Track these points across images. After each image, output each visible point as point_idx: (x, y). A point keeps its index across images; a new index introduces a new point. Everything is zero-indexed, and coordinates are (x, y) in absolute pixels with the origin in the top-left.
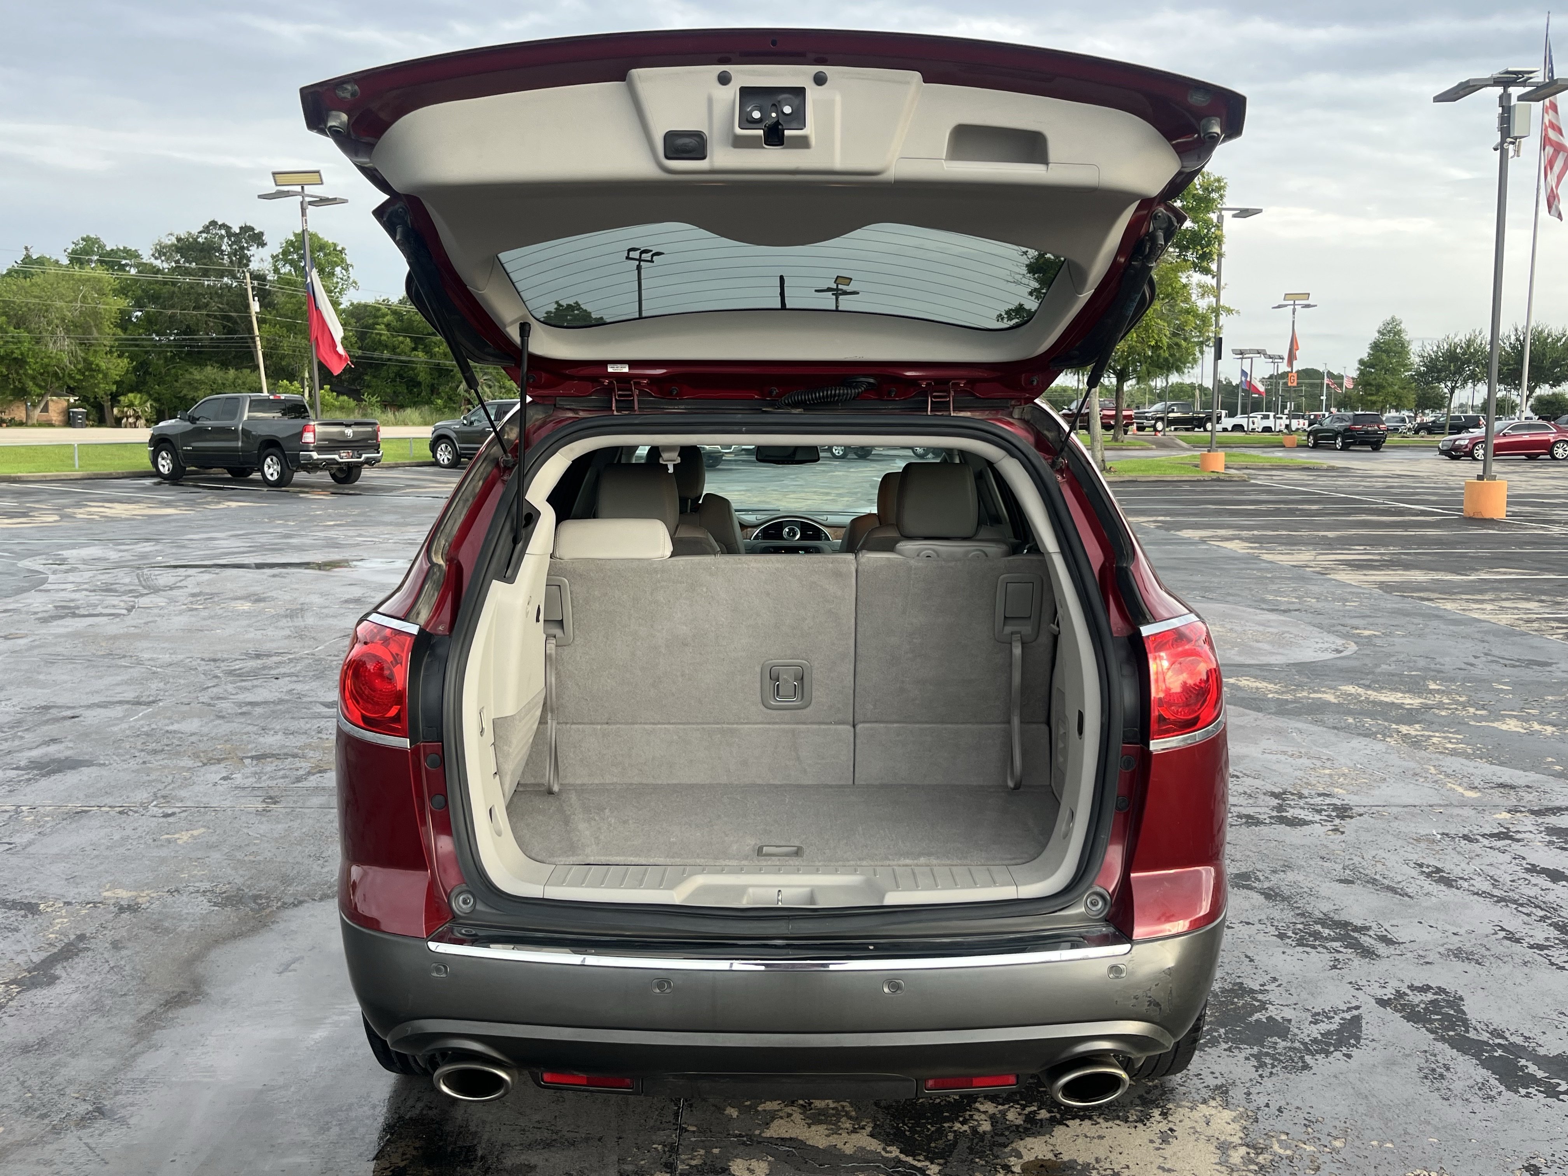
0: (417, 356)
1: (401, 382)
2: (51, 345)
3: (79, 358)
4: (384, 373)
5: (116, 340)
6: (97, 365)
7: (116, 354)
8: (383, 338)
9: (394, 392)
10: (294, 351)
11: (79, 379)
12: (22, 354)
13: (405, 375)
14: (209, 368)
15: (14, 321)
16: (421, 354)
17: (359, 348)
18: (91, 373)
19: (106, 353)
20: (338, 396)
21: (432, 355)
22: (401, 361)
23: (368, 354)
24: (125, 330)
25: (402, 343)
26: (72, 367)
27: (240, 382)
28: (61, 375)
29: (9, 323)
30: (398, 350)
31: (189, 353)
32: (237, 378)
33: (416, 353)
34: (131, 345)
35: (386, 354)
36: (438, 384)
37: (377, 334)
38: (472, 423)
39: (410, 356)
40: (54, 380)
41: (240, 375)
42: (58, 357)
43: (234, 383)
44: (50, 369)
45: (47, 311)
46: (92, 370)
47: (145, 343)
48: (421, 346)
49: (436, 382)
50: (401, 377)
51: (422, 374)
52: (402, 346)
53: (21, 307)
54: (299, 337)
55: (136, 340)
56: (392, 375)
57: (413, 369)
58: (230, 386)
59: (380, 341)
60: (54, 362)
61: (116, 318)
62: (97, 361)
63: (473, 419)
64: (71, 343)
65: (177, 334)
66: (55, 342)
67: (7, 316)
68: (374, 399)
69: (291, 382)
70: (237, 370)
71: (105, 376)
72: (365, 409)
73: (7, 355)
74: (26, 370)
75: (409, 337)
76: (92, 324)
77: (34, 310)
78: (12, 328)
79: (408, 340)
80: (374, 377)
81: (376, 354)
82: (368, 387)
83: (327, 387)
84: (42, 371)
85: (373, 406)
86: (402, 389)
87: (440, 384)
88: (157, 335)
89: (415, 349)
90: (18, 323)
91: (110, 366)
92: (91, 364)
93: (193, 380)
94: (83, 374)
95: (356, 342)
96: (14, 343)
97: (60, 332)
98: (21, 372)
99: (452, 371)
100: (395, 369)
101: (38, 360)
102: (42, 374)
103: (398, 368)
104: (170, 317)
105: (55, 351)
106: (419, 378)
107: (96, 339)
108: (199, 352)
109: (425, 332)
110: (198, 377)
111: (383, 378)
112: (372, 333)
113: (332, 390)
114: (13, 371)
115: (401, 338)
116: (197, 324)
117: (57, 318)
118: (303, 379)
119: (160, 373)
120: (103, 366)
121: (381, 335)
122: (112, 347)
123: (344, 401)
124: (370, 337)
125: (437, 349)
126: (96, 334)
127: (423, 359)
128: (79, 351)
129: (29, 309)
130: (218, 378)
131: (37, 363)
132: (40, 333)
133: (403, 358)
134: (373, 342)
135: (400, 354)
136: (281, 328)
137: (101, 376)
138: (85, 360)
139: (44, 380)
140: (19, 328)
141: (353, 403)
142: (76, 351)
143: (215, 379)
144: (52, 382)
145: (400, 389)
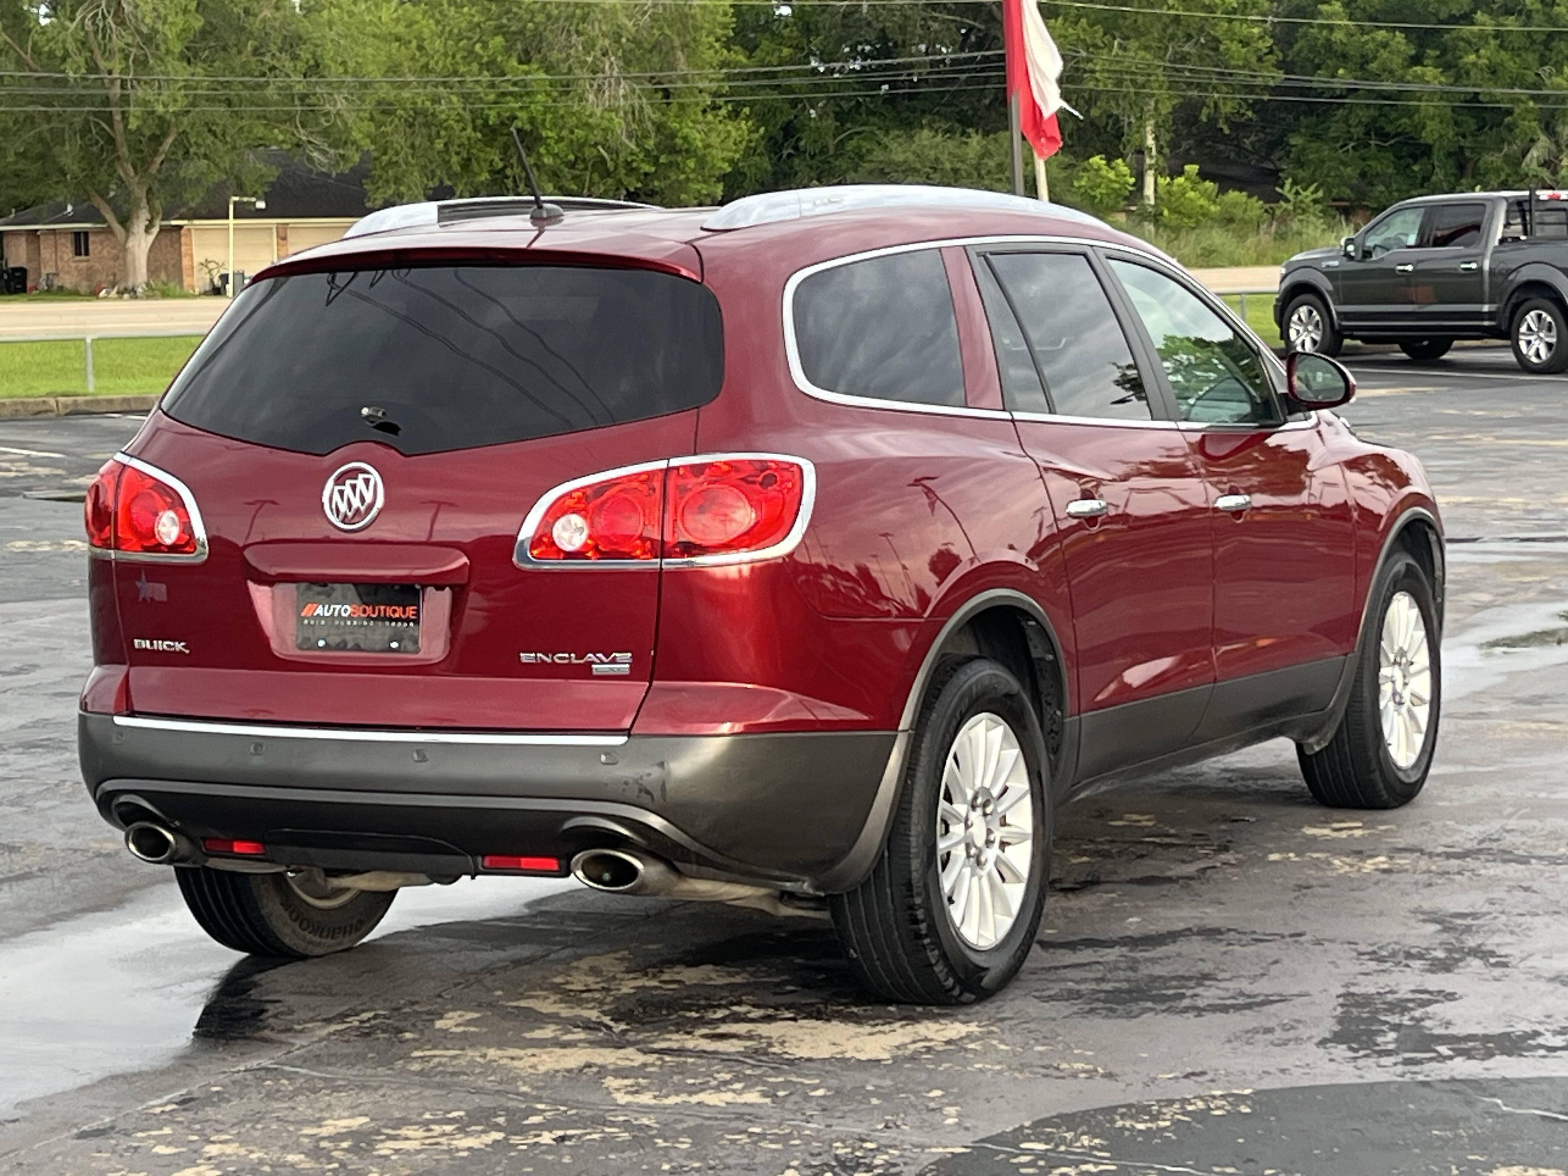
0: (1421, 79)
1: (1380, 148)
2: (591, 97)
3: (649, 125)
4: (1335, 129)
5: (729, 78)
6: (685, 138)
7: (723, 112)
8: (1338, 36)
9: (1363, 175)
10: (1119, 83)
11: (646, 174)
12: (532, 120)
13: (1389, 129)
14: (926, 133)
15: (519, 46)
16: (1430, 72)
17: (1279, 66)
18: (672, 158)
19: (704, 111)
20: (1222, 191)
21: (1459, 74)
22: (1381, 95)
23: (1299, 79)
24: (751, 49)
25: (1385, 45)
26: (632, 146)
27: (992, 164)
28: (610, 165)
29: (508, 51)
30: (1373, 66)
31: (890, 99)
32: (986, 154)
33: (1418, 69)
34: (753, 90)
35: (1343, 79)
36: (1473, 150)
37: (1322, 27)
38: (1367, 254)
39: (1401, 80)
40: (596, 176)
41: (992, 147)
42: (605, 123)
43: (977, 168)
44: (588, 152)
45: (584, 19)
46: (674, 150)
47: (795, 81)
48: (1431, 52)
49: (1467, 143)
50: (1384, 136)
51: (1431, 125)
52: (1384, 54)
53: (533, 13)
54: (1133, 44)
55: (773, 75)
56: (1358, 131)
57: (1410, 112)
58: (969, 175)
59: (1329, 45)
60: (598, 136)
61: (725, 27)
62: (686, 130)
63: (1370, 243)
64: (633, 91)
65: (865, 56)
66: (600, 89)
67: (504, 34)
68: (1307, 195)
69: (1109, 161)
70: (986, 134)
71: (702, 162)
72: (1283, 220)
73: (502, 123)
74: (540, 156)
75: (1402, 30)
76: (677, 43)
77: (558, 19)
78: (514, 62)
79: (1400, 36)
80: (1317, 137)
81: (1318, 80)
82: (1300, 164)
83: (1192, 169)
84: (572, 157)
85: (1304, 211)
86: (1383, 165)
87: (1479, 149)
88: (822, 61)
89: (1416, 60)
90: (526, 52)
91: (714, 139)
92: (673, 136)
93: (890, 163)
94: (656, 161)
95: (1271, 52)
96: (515, 96)
97: (612, 66)
98: (529, 161)
99: (1510, 112)
100: (1365, 115)
101: (564, 133)
102: (572, 165)
103: (1373, 112)
104: (845, 16)
105: (598, 111)
106: (1428, 136)
107: (684, 79)
108: (911, 97)
109: (1443, 16)
110: (899, 157)
111: (1336, 140)
112: (1311, 25)
113: (1203, 175)
114: (514, 161)
115: (1381, 35)
116: (902, 29)
117: (604, 35)
118: (1141, 151)
119: (824, 150)
120: (697, 139)
121: (1331, 28)
122: (716, 94)
123: (1235, 205)
124: (1305, 35)
125: (1472, 58)
126: (683, 68)
127: (1435, 86)
128: (648, 110)
129: (549, 17)
130: (944, 157)
131: (561, 139)
132: (570, 70)
133: (1387, 86)
134: (1312, 48)
135: (1377, 77)
136: (1092, 26)
137: (691, 163)
138: (659, 127)
139: (575, 178)
140: (528, 62)
141: (1256, 205)
142: (641, 108)
143: (937, 159)
144: (592, 184)
145: (1377, 166)
